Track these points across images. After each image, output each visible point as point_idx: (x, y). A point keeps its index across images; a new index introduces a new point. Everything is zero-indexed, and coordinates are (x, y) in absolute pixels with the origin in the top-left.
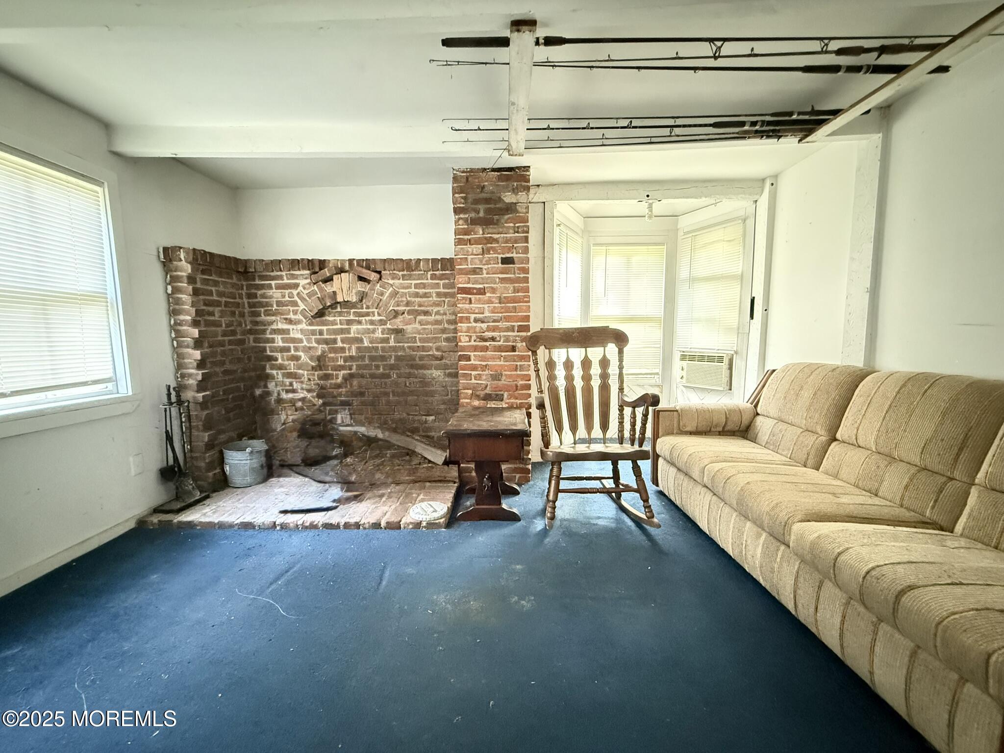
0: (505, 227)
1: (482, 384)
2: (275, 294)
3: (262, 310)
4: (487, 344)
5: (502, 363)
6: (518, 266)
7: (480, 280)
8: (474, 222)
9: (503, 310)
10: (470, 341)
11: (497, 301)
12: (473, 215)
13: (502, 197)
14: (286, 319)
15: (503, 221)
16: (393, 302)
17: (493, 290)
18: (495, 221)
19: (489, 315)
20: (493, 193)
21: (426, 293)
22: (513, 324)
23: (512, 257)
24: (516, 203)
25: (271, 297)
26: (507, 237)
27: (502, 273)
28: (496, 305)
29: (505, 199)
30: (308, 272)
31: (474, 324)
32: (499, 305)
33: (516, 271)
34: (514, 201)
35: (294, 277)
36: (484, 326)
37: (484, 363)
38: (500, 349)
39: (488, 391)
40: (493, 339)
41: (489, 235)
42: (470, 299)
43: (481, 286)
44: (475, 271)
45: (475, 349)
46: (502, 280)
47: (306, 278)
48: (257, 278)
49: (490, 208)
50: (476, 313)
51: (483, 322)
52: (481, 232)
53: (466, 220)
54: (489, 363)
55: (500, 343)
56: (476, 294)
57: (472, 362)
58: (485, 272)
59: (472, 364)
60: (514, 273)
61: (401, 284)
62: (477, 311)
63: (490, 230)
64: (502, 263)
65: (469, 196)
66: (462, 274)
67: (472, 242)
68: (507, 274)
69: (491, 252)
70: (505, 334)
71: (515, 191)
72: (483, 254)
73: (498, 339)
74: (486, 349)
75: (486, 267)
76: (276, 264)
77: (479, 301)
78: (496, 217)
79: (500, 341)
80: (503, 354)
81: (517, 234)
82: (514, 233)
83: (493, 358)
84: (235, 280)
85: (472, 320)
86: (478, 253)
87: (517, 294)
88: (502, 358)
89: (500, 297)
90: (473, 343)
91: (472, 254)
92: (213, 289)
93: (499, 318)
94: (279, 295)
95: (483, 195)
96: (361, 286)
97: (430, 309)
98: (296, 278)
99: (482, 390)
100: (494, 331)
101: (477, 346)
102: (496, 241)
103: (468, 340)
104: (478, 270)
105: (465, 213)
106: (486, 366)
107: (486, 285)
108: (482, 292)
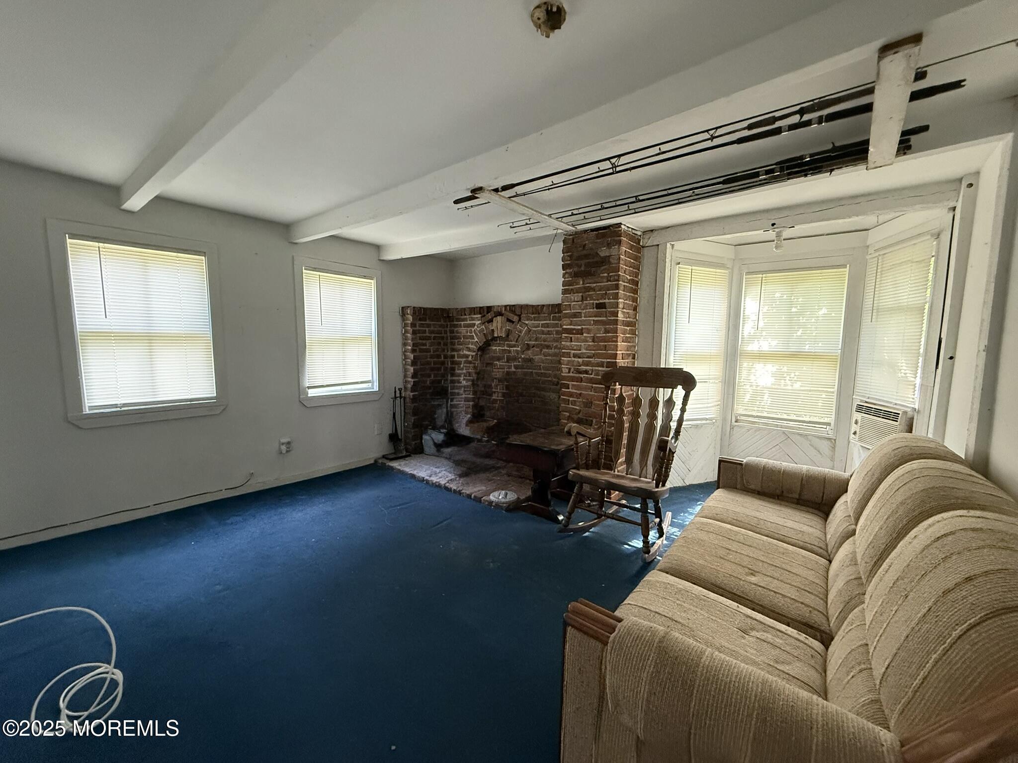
0: (600, 277)
1: (576, 409)
2: (463, 330)
3: (456, 341)
4: (582, 376)
5: (593, 393)
6: (609, 310)
7: (579, 323)
8: (576, 275)
9: (594, 348)
10: (569, 372)
11: (591, 340)
12: (576, 269)
13: (598, 252)
14: (467, 348)
15: (599, 272)
16: (526, 338)
17: (589, 331)
18: (592, 272)
19: (585, 351)
20: (591, 249)
21: (548, 331)
22: (603, 360)
23: (605, 303)
24: (609, 256)
25: (461, 333)
26: (601, 286)
27: (595, 317)
28: (590, 344)
29: (600, 253)
30: (479, 316)
31: (573, 359)
32: (593, 343)
33: (608, 315)
34: (608, 255)
35: (473, 319)
36: (580, 360)
37: (578, 392)
38: (591, 381)
39: (580, 416)
40: (586, 372)
41: (588, 285)
42: (571, 338)
43: (579, 327)
44: (575, 315)
45: (573, 379)
46: (596, 322)
47: (479, 320)
48: (455, 320)
49: (589, 262)
50: (575, 350)
51: (579, 358)
52: (581, 283)
53: (570, 274)
54: (583, 392)
55: (591, 376)
56: (575, 334)
57: (570, 390)
58: (583, 315)
59: (570, 392)
60: (606, 317)
61: (533, 324)
62: (575, 348)
63: (589, 281)
64: (597, 308)
65: (575, 254)
66: (566, 317)
67: (575, 291)
68: (600, 317)
69: (588, 299)
70: (597, 368)
71: (609, 246)
72: (582, 300)
73: (590, 372)
74: (581, 380)
75: (584, 311)
76: (463, 311)
77: (578, 340)
78: (593, 269)
79: (592, 374)
80: (594, 385)
81: (610, 283)
82: (607, 282)
83: (586, 388)
84: (442, 322)
85: (572, 356)
86: (578, 300)
87: (608, 335)
88: (593, 390)
89: (594, 337)
90: (571, 374)
91: (574, 302)
92: (427, 329)
93: (592, 355)
94: (465, 331)
95: (585, 252)
96: (508, 326)
97: (551, 343)
98: (473, 320)
99: (576, 414)
100: (587, 365)
101: (574, 377)
102: (593, 289)
103: (567, 371)
104: (578, 314)
105: (570, 269)
106: (580, 394)
107: (583, 327)
108: (580, 332)
